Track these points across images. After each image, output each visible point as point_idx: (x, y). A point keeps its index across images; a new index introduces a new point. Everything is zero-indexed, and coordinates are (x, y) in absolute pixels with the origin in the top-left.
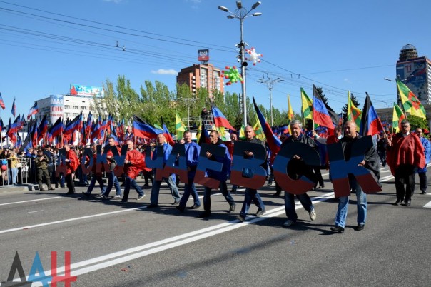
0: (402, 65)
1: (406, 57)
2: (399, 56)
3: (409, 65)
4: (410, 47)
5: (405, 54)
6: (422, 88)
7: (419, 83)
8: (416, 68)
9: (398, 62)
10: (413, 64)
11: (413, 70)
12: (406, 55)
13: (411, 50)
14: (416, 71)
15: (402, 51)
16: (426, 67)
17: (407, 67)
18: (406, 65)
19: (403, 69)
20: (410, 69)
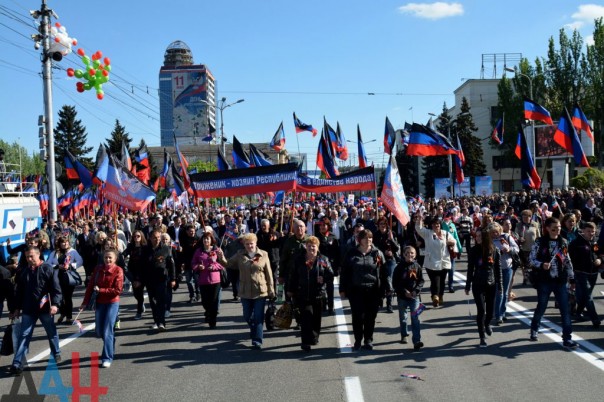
0: (169, 75)
1: (174, 62)
2: (163, 59)
3: (180, 75)
4: (182, 46)
5: (174, 56)
6: (199, 116)
7: (195, 107)
8: (191, 83)
9: (162, 68)
10: (185, 75)
11: (186, 86)
12: (175, 59)
13: (183, 51)
14: (191, 86)
15: (168, 51)
16: (205, 82)
17: (177, 78)
18: (175, 75)
19: (170, 82)
20: (180, 83)
